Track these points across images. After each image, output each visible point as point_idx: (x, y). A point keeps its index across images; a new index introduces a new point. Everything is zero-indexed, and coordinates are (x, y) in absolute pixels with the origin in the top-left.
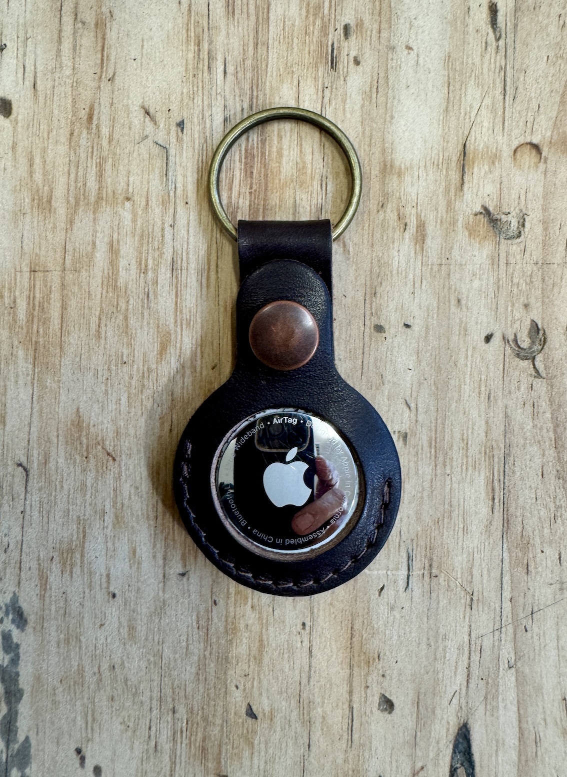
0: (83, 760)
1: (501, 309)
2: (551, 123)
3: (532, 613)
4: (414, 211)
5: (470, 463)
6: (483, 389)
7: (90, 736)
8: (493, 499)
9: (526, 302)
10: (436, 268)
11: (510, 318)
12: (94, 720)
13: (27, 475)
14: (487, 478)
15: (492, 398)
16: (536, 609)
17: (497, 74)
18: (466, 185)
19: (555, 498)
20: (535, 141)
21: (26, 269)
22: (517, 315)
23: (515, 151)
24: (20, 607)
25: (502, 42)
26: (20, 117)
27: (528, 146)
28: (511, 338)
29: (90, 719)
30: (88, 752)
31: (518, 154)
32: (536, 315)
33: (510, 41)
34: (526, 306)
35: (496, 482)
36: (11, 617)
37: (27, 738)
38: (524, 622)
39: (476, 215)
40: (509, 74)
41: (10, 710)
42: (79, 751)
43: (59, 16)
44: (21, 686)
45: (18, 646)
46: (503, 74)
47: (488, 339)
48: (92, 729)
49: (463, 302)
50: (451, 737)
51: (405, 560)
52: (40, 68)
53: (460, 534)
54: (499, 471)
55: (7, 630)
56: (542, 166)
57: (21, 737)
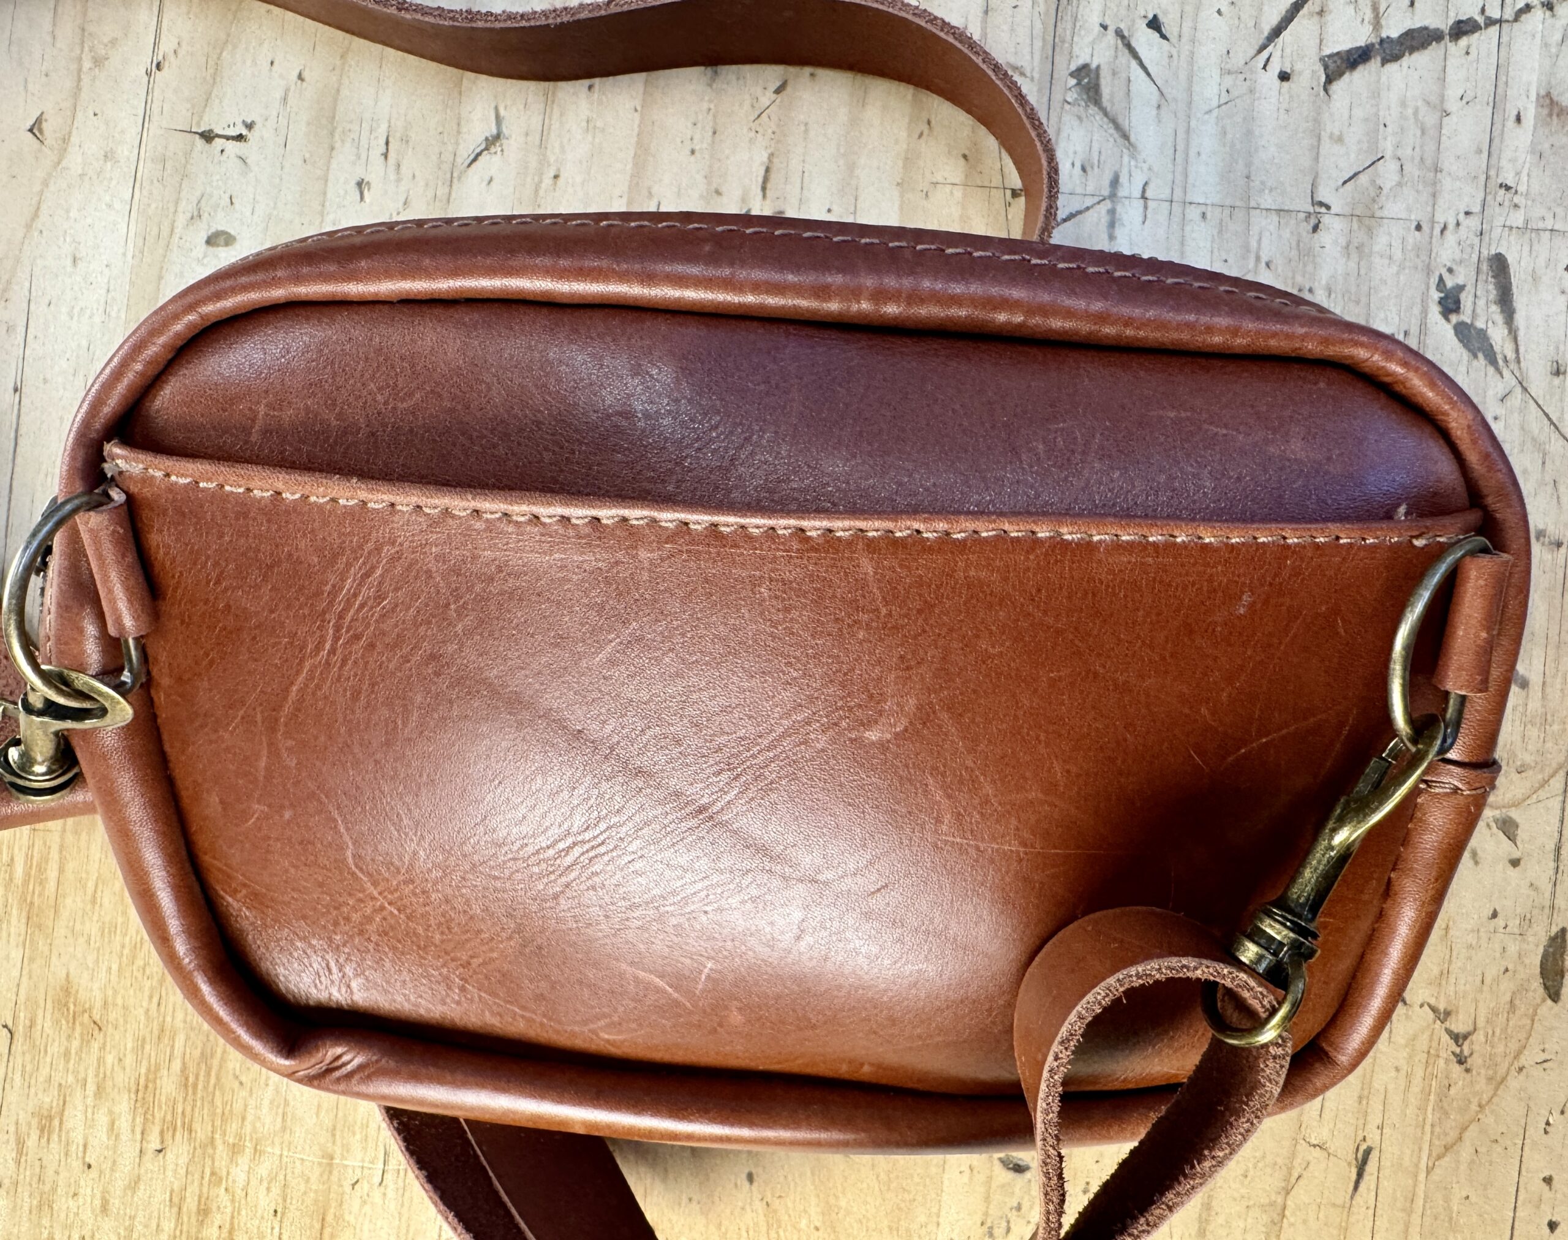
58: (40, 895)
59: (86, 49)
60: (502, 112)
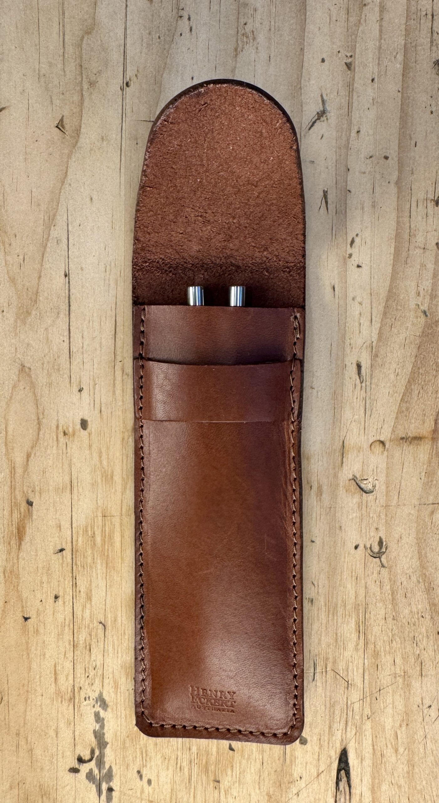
0: (141, 777)
1: (364, 531)
2: (390, 429)
3: (380, 690)
4: (316, 479)
5: (347, 613)
6: (354, 573)
7: (145, 764)
8: (359, 632)
9: (377, 527)
10: (328, 510)
11: (368, 536)
12: (146, 755)
13: (105, 628)
14: (356, 621)
15: (358, 579)
16: (382, 688)
17: (361, 402)
18: (344, 464)
19: (392, 630)
20: (382, 439)
21: (100, 514)
22: (372, 534)
23: (371, 445)
24: (103, 699)
25: (364, 385)
26: (93, 430)
27: (378, 442)
28: (368, 546)
29: (144, 755)
30: (144, 773)
31: (373, 447)
32: (382, 534)
33: (368, 383)
34: (377, 529)
35: (361, 623)
36: (99, 704)
37: (110, 767)
38: (376, 695)
39: (350, 480)
40: (368, 402)
41: (100, 753)
42: (139, 772)
43: (113, 371)
44: (106, 740)
45: (103, 719)
46: (364, 401)
47: (356, 547)
48: (146, 761)
49: (343, 528)
50: (338, 756)
51: (313, 665)
52: (103, 401)
53: (342, 650)
54: (362, 617)
55: (97, 711)
56: (386, 453)
57: (107, 766)
58: (112, 552)
59: (84, 77)
60: (325, 97)
